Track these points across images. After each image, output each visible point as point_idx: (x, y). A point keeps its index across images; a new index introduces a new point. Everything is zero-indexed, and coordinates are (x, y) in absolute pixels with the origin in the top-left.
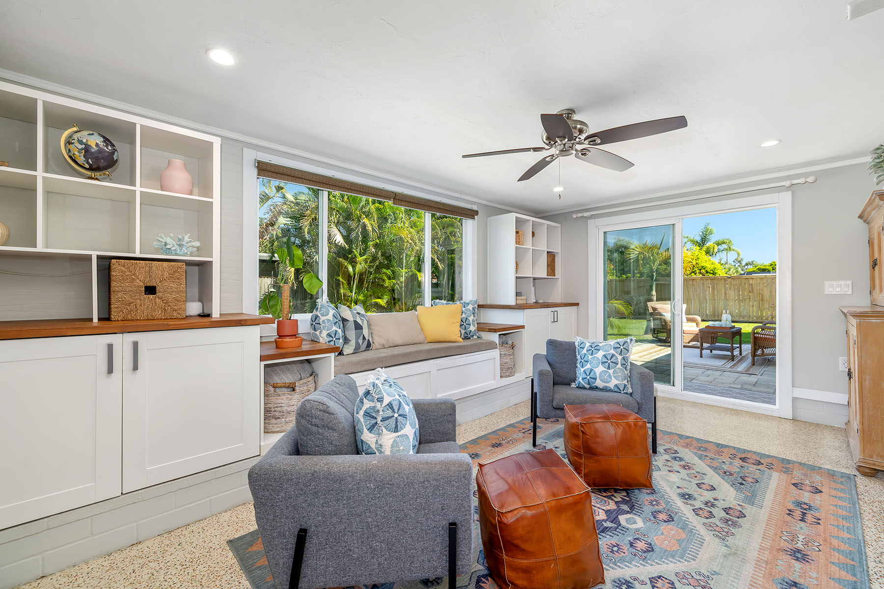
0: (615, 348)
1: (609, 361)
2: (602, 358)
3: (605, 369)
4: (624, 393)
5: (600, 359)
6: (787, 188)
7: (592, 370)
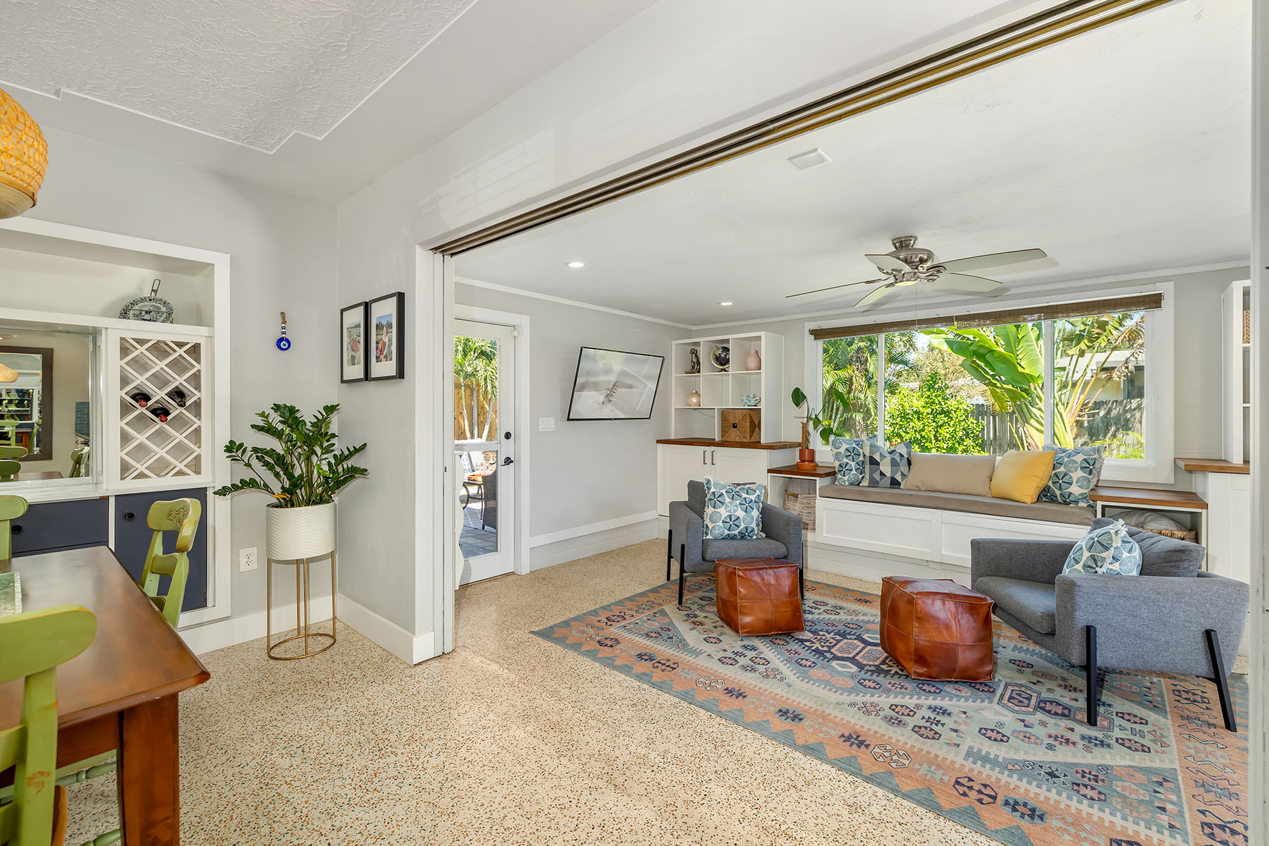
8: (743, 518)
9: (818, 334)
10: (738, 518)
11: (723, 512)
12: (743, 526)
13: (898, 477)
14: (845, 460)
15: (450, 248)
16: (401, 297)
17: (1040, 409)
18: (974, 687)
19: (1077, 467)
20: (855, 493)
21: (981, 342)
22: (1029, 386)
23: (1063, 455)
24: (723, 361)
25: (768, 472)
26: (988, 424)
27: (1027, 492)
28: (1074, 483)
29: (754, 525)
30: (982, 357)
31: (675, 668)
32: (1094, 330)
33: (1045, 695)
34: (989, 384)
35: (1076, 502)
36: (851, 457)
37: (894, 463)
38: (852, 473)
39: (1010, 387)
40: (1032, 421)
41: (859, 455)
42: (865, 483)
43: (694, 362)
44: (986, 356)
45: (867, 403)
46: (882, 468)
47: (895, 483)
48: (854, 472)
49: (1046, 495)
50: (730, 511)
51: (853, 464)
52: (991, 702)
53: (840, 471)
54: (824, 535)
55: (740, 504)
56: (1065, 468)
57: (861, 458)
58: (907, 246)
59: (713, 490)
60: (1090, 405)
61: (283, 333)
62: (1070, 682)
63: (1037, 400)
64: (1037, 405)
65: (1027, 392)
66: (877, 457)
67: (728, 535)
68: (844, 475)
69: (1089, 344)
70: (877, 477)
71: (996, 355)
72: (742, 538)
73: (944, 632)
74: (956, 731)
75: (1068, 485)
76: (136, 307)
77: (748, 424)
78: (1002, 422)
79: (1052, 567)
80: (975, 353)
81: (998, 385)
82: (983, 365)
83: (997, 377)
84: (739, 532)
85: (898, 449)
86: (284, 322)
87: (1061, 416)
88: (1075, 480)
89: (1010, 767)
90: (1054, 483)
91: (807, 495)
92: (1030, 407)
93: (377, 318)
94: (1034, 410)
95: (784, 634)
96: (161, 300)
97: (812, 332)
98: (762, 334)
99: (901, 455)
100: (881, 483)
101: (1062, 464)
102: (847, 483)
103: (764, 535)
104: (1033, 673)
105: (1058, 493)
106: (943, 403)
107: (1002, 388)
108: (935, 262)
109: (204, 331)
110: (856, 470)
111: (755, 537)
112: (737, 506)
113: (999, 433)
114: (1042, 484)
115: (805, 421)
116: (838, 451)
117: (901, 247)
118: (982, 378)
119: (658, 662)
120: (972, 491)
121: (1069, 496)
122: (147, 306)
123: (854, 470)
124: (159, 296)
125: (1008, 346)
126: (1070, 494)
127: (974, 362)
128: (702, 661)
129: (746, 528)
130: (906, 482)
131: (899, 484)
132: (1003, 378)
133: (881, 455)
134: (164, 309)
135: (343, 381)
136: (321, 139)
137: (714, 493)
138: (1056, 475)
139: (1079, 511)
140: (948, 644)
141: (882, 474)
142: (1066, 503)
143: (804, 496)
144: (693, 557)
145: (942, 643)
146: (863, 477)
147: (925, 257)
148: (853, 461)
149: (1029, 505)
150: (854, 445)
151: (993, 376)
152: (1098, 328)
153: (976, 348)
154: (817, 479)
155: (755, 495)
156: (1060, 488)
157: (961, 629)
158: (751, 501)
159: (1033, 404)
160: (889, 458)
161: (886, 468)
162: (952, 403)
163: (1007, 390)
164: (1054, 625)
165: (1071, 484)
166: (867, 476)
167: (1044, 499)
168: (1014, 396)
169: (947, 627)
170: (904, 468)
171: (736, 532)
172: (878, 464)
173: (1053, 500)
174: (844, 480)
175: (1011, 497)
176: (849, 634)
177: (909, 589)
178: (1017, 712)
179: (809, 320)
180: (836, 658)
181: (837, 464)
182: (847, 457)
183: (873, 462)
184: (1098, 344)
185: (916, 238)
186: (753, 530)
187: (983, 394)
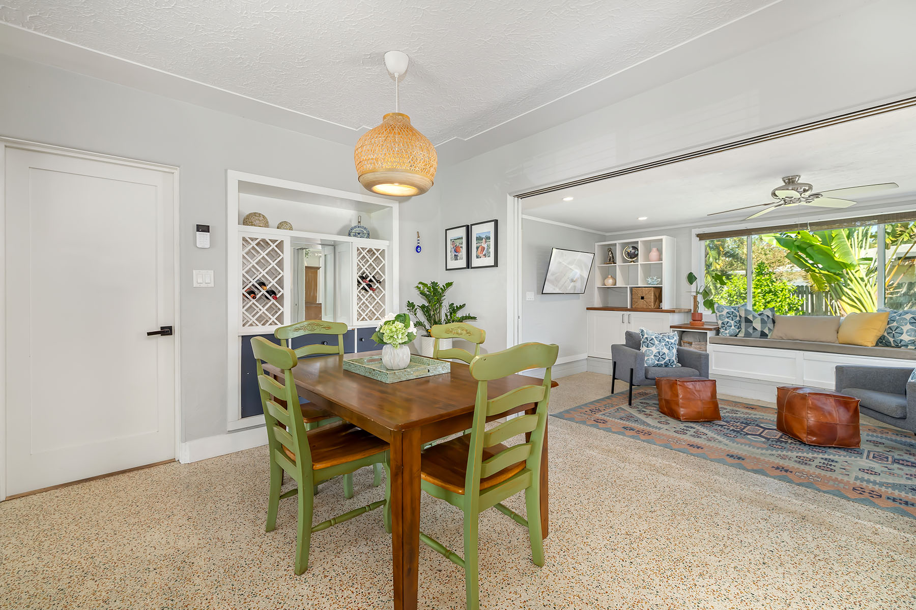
8: (668, 354)
9: (702, 237)
10: (664, 353)
11: (654, 350)
12: (667, 358)
13: (766, 331)
14: (727, 320)
15: (521, 196)
16: (496, 222)
17: (851, 289)
18: (848, 451)
19: (907, 322)
20: (733, 341)
21: (803, 239)
22: (842, 272)
23: (895, 314)
24: (633, 256)
25: (670, 328)
26: (807, 299)
27: (869, 340)
28: (904, 333)
29: (674, 358)
30: (803, 250)
31: (650, 434)
32: (898, 229)
33: (896, 457)
34: (808, 270)
35: (906, 346)
36: (731, 318)
37: (763, 321)
38: (732, 328)
39: (826, 272)
40: (844, 298)
41: (737, 316)
42: (741, 335)
43: (610, 257)
44: (807, 250)
45: (708, 285)
46: (754, 325)
47: (763, 335)
48: (733, 327)
49: (882, 342)
50: (659, 349)
51: (732, 322)
52: (862, 458)
53: (722, 327)
54: (713, 368)
55: (665, 345)
56: (897, 324)
57: (738, 318)
58: (793, 182)
59: (646, 336)
60: (894, 286)
61: (419, 243)
62: (912, 452)
63: (849, 282)
64: (849, 285)
65: (841, 276)
66: (750, 317)
67: (657, 364)
68: (726, 330)
69: (894, 239)
70: (751, 330)
71: (815, 249)
72: (666, 366)
73: (828, 416)
74: (844, 469)
75: (900, 335)
76: (353, 231)
77: (653, 297)
78: (818, 298)
79: (895, 384)
80: (799, 247)
81: (817, 271)
82: (804, 256)
83: (815, 265)
84: (665, 363)
85: (766, 312)
86: (419, 237)
87: (870, 294)
88: (905, 331)
89: (885, 485)
90: (888, 333)
91: (699, 343)
92: (843, 287)
93: (477, 234)
94: (845, 289)
95: (708, 422)
96: (363, 227)
97: (698, 235)
98: (664, 238)
99: (768, 316)
100: (754, 335)
101: (894, 321)
102: (728, 335)
103: (680, 365)
104: (885, 447)
105: (891, 340)
106: (770, 285)
107: (820, 273)
108: (814, 192)
109: (387, 243)
110: (735, 326)
111: (674, 366)
112: (663, 346)
113: (816, 307)
114: (879, 334)
115: (695, 294)
116: (720, 313)
117: (789, 183)
118: (802, 266)
119: (638, 431)
120: (822, 340)
121: (900, 342)
122: (358, 230)
123: (733, 326)
124: (362, 225)
125: (824, 242)
126: (901, 341)
127: (796, 254)
128: (663, 431)
129: (670, 360)
130: (772, 334)
131: (767, 335)
132: (820, 266)
133: (753, 316)
134: (365, 232)
135: (447, 270)
136: (466, 140)
137: (647, 338)
138: (890, 328)
139: (908, 350)
140: (831, 424)
141: (754, 329)
142: (897, 346)
143: (696, 343)
144: (639, 376)
145: (827, 423)
146: (739, 331)
147: (807, 188)
148: (732, 320)
149: (870, 347)
150: (732, 310)
151: (812, 265)
152: (901, 227)
153: (798, 244)
154: (708, 332)
155: (674, 340)
156: (894, 337)
157: (840, 416)
158: (672, 343)
159: (846, 285)
160: (759, 318)
161: (757, 325)
162: (778, 285)
163: (824, 275)
164: (906, 413)
165: (902, 334)
166: (743, 330)
167: (880, 345)
168: (829, 279)
169: (830, 414)
170: (770, 325)
171: (663, 363)
172: (751, 322)
173: (888, 344)
174: (726, 333)
175: (856, 343)
176: (750, 423)
177: (801, 392)
178: (881, 463)
179: (695, 227)
180: (747, 434)
181: (720, 322)
182: (728, 317)
183: (748, 321)
184: (901, 239)
185: (800, 176)
186: (674, 362)
187: (805, 278)
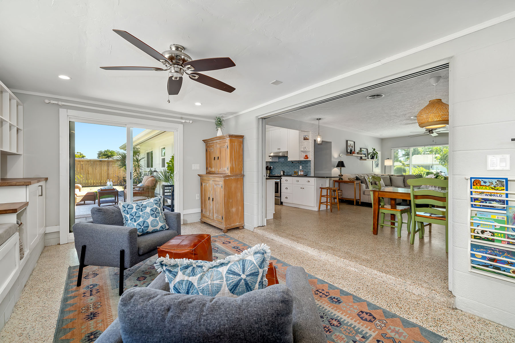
0: (156, 204)
1: (155, 213)
2: (150, 212)
3: (154, 218)
4: (165, 230)
5: (149, 213)
6: (182, 123)
7: (144, 222)
31: (317, 291)
119: (327, 296)
